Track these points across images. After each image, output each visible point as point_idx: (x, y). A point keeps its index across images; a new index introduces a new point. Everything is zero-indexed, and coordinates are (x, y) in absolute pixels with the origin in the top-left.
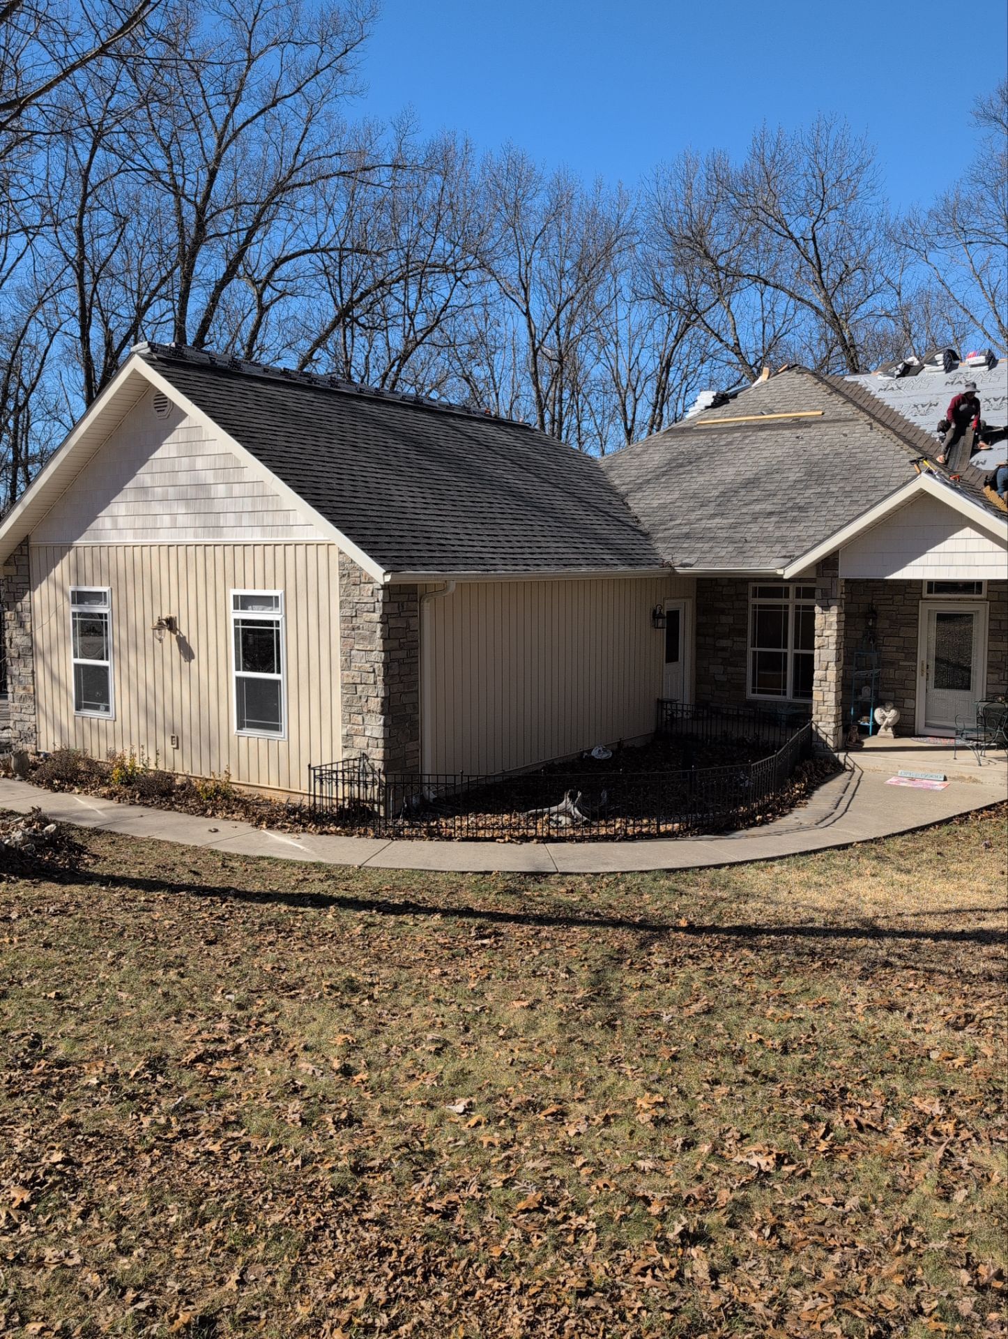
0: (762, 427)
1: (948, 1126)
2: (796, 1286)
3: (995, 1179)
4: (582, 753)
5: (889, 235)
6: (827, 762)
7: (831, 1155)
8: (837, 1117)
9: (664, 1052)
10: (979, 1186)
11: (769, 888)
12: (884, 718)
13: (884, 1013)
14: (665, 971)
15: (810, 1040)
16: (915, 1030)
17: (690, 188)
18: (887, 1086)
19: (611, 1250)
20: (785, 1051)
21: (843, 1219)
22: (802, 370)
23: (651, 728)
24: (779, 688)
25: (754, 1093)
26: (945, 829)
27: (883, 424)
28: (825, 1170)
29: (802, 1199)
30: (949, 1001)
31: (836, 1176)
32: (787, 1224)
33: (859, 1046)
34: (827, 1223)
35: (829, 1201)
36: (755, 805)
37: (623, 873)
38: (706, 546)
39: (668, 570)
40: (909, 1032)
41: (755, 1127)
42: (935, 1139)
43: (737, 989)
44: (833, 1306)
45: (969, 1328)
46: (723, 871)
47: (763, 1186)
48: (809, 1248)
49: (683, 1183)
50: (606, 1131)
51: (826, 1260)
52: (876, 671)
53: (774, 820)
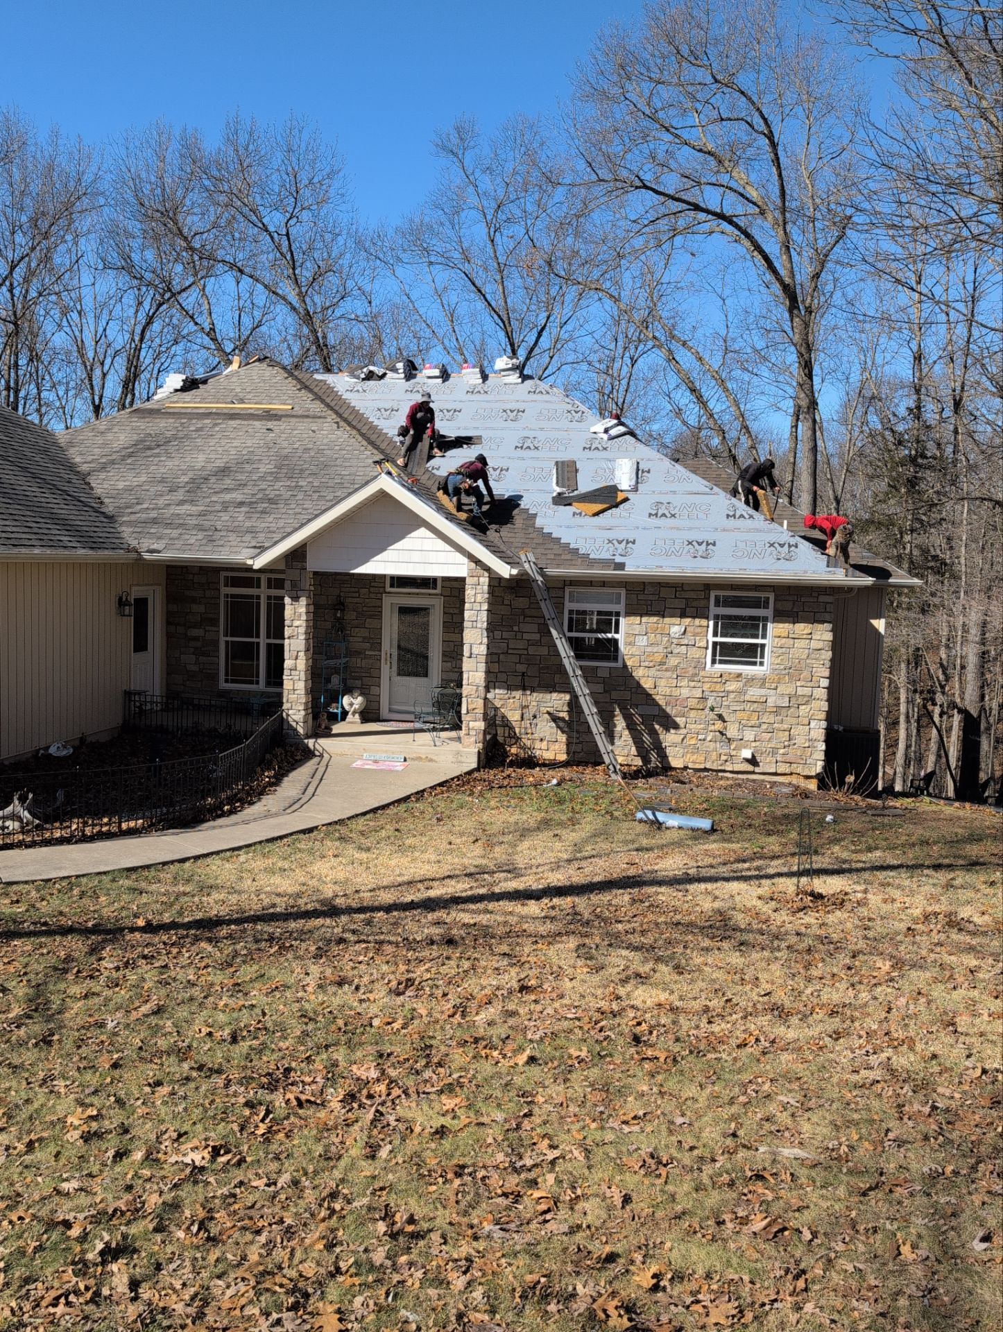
0: (233, 416)
1: (381, 1088)
2: (219, 1277)
3: (418, 1129)
4: (38, 751)
5: (359, 243)
6: (297, 749)
7: (267, 1138)
8: (278, 1099)
9: (104, 1062)
10: (403, 1140)
11: (233, 878)
12: (351, 705)
13: (334, 989)
14: (115, 975)
15: (260, 1026)
16: (361, 1001)
17: (163, 161)
18: (329, 1059)
19: (21, 1287)
20: (234, 1039)
21: (274, 1197)
22: (273, 363)
23: (118, 720)
24: (251, 677)
25: (197, 1088)
26: (403, 807)
27: (349, 424)
28: (261, 1153)
29: (235, 1187)
30: (393, 969)
31: (270, 1156)
32: (217, 1215)
33: (306, 1024)
34: (258, 1205)
35: (260, 1183)
36: (223, 796)
37: (77, 877)
38: (175, 533)
39: (134, 555)
40: (356, 1004)
41: (194, 1123)
42: (369, 1102)
43: (192, 984)
44: (254, 1288)
45: (381, 1276)
46: (187, 864)
47: (196, 1182)
48: (237, 1235)
49: (110, 1197)
50: (28, 1159)
51: (252, 1243)
52: (344, 660)
53: (242, 808)
